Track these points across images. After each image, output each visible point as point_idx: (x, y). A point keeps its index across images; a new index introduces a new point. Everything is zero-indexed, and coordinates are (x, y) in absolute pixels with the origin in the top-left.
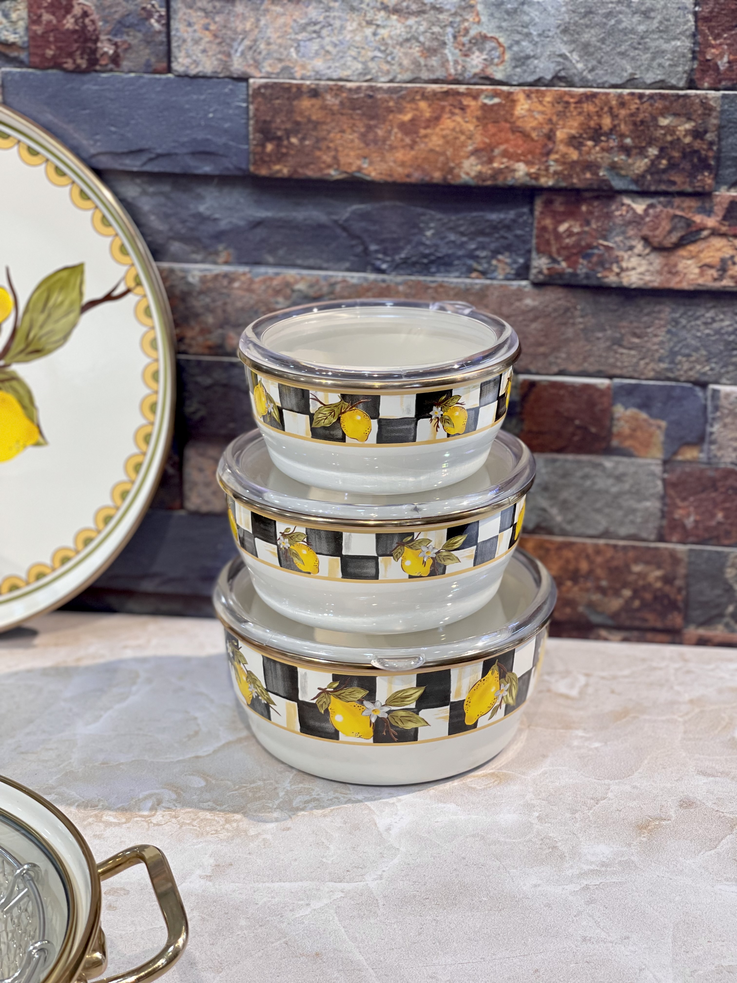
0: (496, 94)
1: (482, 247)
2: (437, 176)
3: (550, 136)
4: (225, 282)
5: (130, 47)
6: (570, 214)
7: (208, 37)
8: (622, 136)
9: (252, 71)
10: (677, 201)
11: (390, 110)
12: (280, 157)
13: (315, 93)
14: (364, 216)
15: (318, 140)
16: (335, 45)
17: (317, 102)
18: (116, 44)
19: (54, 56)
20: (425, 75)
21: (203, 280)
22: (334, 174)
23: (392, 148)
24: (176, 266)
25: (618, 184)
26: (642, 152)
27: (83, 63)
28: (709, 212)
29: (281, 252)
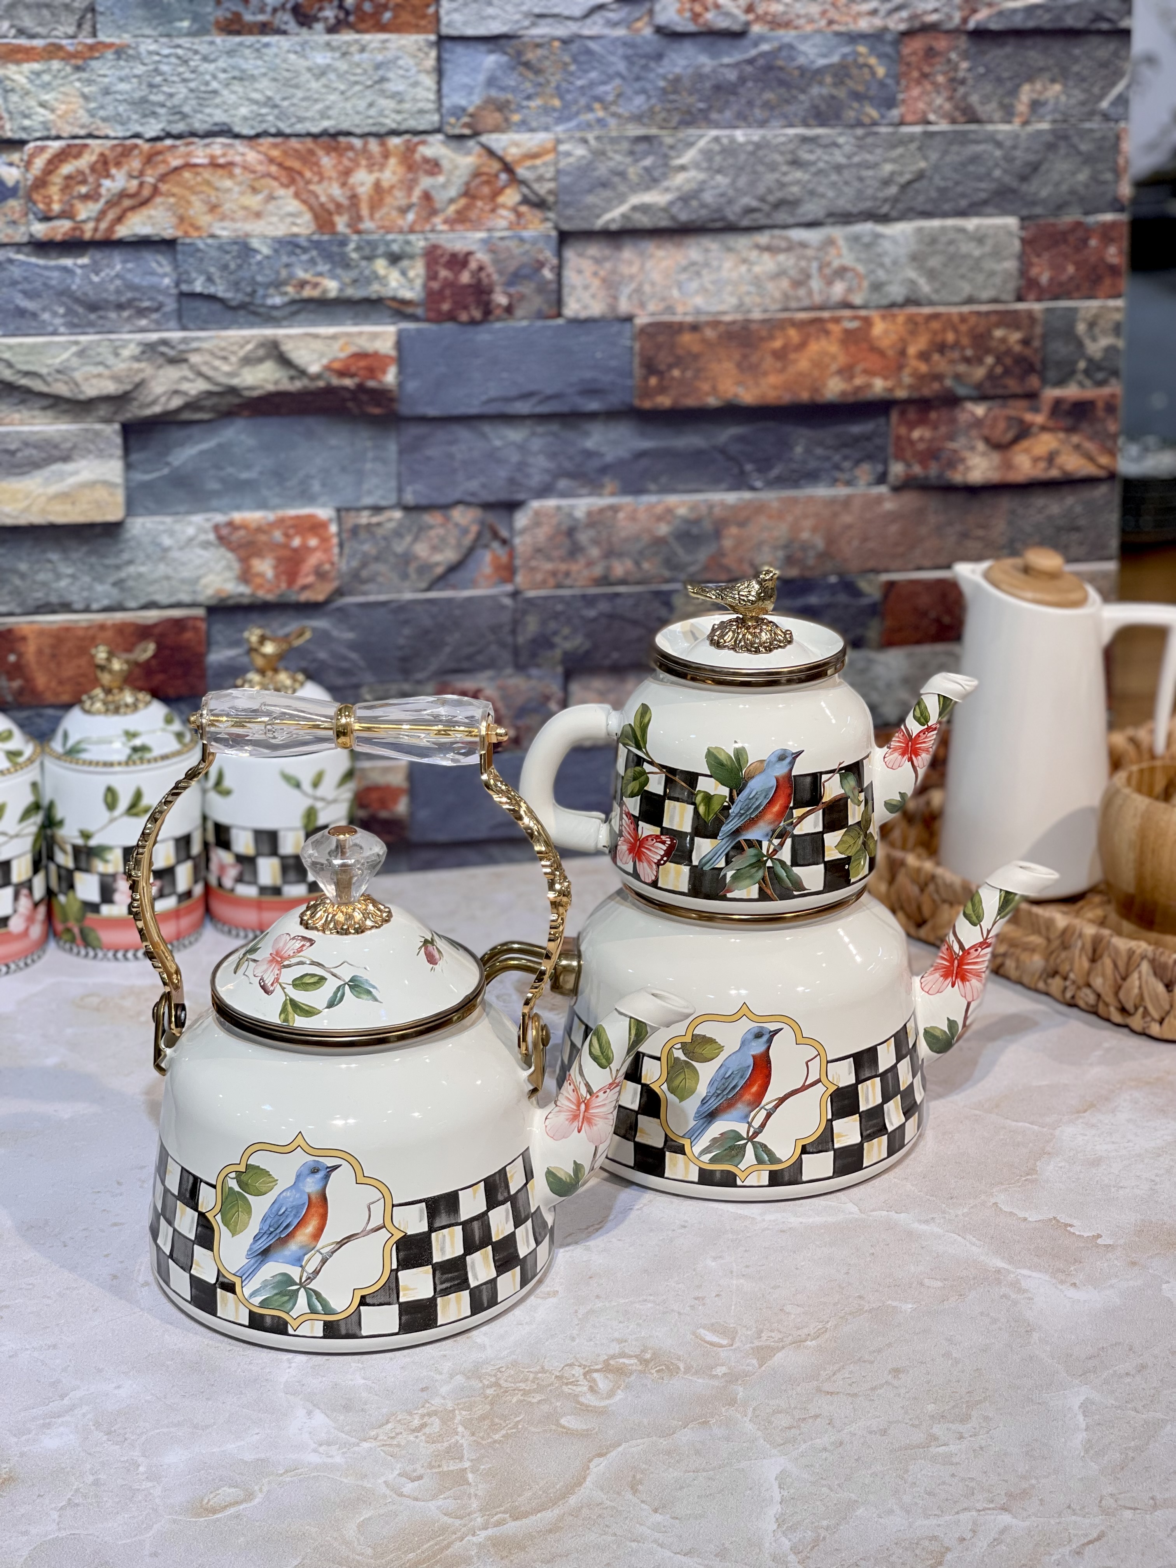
0: (855, 318)
1: (846, 458)
2: (805, 396)
3: (903, 353)
4: (609, 513)
5: (522, 297)
6: (922, 421)
7: (596, 283)
8: (963, 348)
9: (637, 311)
10: (1012, 403)
11: (762, 339)
12: (662, 389)
13: (695, 328)
14: (741, 439)
15: (698, 371)
16: (714, 282)
17: (696, 336)
18: (510, 296)
19: (450, 312)
20: (793, 304)
21: (589, 514)
22: (712, 401)
23: (765, 374)
24: (565, 502)
25: (961, 391)
26: (980, 361)
27: (477, 314)
28: (1036, 410)
29: (664, 480)
